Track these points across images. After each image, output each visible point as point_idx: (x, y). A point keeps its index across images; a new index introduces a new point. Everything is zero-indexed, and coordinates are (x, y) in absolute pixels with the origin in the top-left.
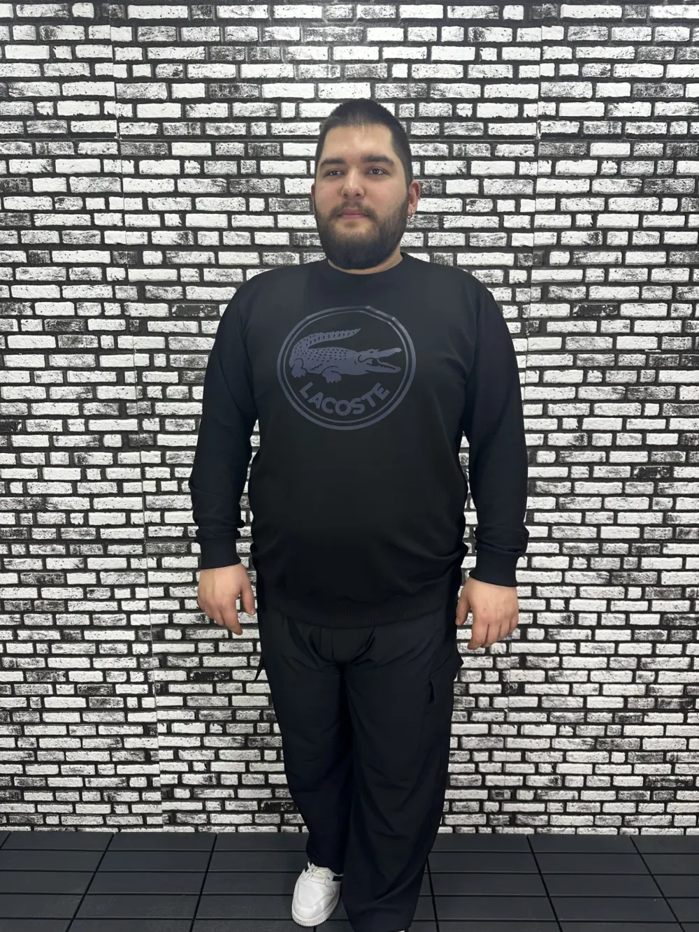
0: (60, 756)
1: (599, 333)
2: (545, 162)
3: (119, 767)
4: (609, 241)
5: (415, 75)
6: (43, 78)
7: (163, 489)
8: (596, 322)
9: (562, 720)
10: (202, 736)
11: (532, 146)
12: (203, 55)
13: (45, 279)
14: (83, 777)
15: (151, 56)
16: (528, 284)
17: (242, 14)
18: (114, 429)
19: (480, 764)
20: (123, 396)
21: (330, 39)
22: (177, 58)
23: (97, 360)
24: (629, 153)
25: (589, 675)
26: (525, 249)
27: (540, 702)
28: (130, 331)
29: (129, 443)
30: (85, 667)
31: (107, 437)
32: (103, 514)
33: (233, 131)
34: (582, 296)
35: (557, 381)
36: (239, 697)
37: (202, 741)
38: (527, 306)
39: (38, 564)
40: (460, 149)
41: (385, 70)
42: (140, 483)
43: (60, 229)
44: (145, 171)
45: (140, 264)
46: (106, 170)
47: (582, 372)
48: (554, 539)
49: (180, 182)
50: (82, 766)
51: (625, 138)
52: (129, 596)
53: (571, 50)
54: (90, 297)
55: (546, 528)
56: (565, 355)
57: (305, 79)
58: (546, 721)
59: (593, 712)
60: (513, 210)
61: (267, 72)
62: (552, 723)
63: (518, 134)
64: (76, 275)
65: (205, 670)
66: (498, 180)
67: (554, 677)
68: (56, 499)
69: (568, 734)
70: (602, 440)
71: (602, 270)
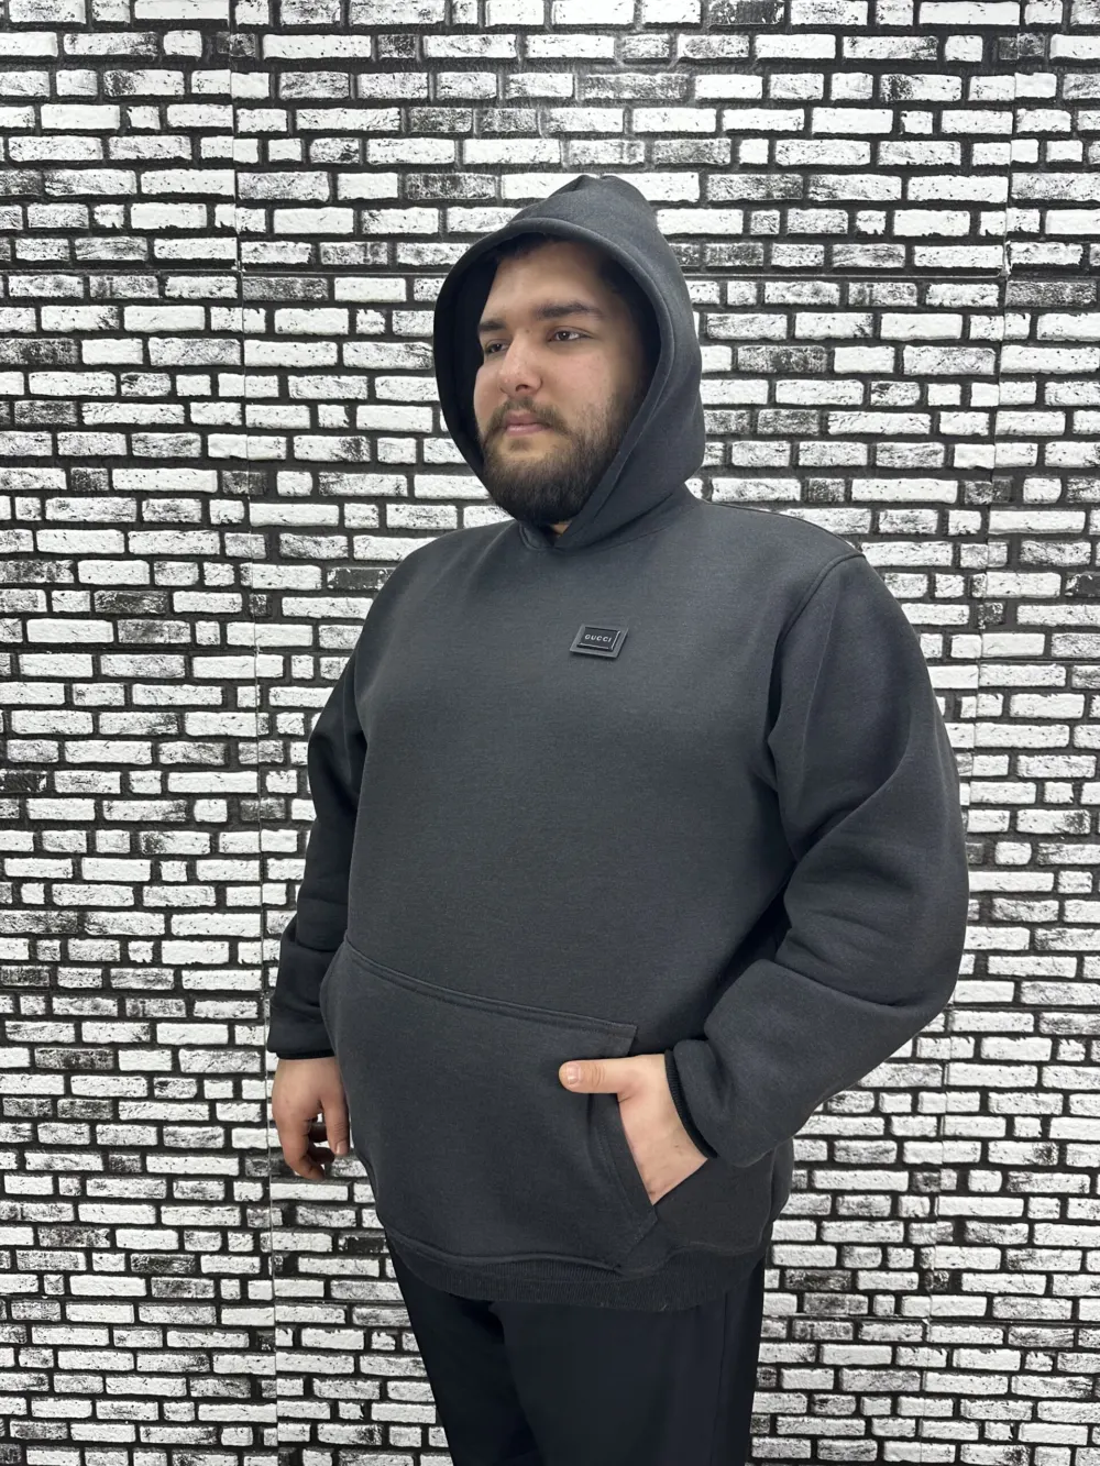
0: (95, 1384)
2: (1019, 316)
3: (202, 1407)
5: (781, 159)
6: (107, 163)
9: (1031, 1343)
10: (357, 1354)
11: (995, 287)
12: (397, 123)
13: (97, 518)
14: (137, 1424)
15: (302, 124)
16: (983, 536)
17: (469, 50)
18: (215, 790)
19: (875, 1421)
20: (233, 731)
21: (627, 95)
22: (350, 127)
23: (188, 665)
25: (1084, 1259)
26: (978, 473)
27: (990, 1305)
28: (250, 614)
29: (240, 815)
30: (146, 1222)
31: (200, 804)
32: (188, 943)
33: (447, 257)
34: (1084, 559)
35: (1037, 713)
37: (357, 1364)
38: (981, 575)
39: (66, 1033)
40: (861, 292)
41: (726, 150)
42: (257, 889)
43: (127, 429)
44: (285, 328)
45: (269, 494)
46: (215, 326)
47: (1081, 697)
48: (1025, 1005)
49: (348, 348)
50: (134, 1403)
52: (230, 1095)
53: (1069, 116)
54: (178, 552)
55: (1011, 985)
56: (1052, 667)
57: (580, 164)
58: (1001, 1342)
59: (1089, 1327)
60: (957, 402)
61: (511, 153)
62: (1013, 1348)
63: (969, 265)
64: (155, 512)
65: (367, 1235)
66: (930, 348)
67: (1018, 1261)
68: (104, 915)
69: (1044, 1369)
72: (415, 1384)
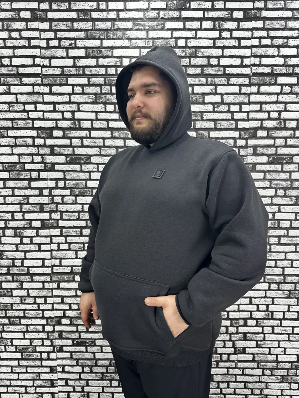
0: (7, 382)
1: (282, 171)
2: (254, 87)
3: (38, 389)
4: (287, 126)
5: (189, 45)
6: (5, 47)
7: (61, 248)
8: (281, 165)
9: (265, 367)
10: (80, 373)
11: (248, 79)
12: (84, 36)
13: (4, 144)
14: (20, 394)
15: (58, 36)
16: (246, 146)
17: (103, 16)
18: (37, 218)
19: (223, 389)
20: (42, 202)
21: (147, 28)
22: (71, 37)
23: (29, 184)
24: (296, 82)
25: (279, 344)
26: (244, 129)
27: (254, 357)
28: (46, 170)
29: (44, 225)
30: (21, 338)
31: (33, 222)
32: (31, 261)
33: (99, 72)
34: (274, 152)
36: (99, 354)
37: (80, 376)
38: (246, 157)
40: (211, 81)
41: (174, 42)
42: (49, 245)
43: (12, 120)
44: (55, 91)
45: (51, 137)
46: (35, 91)
47: (274, 190)
49: (72, 97)
50: (19, 388)
51: (294, 75)
52: (44, 302)
53: (267, 32)
54: (26, 153)
56: (266, 182)
57: (134, 47)
58: (257, 367)
59: (281, 363)
60: (238, 110)
61: (115, 44)
62: (260, 368)
63: (241, 73)
64: (20, 142)
65: (82, 340)
66: (231, 95)
67: (261, 345)
68: (7, 253)
69: (269, 374)
70: (285, 225)
71: (284, 140)
72: (96, 381)
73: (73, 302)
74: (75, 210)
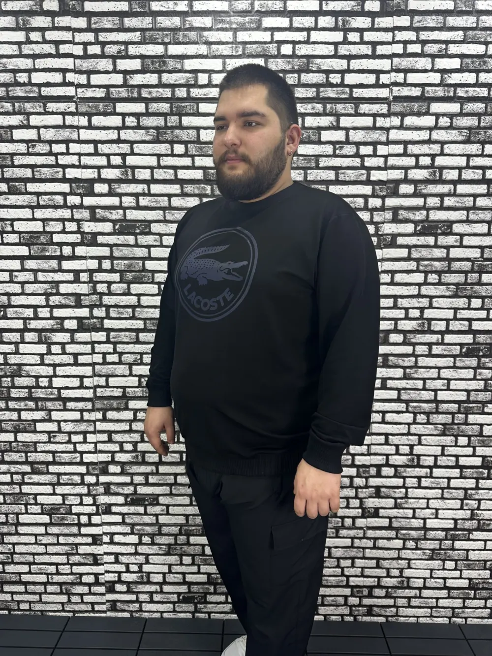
0: (30, 558)
1: (436, 246)
2: (396, 118)
3: (74, 567)
4: (444, 177)
5: (298, 53)
6: (21, 56)
7: (108, 360)
8: (434, 238)
9: (407, 537)
10: (136, 545)
11: (386, 105)
12: (140, 38)
13: (21, 204)
14: (48, 574)
15: (101, 39)
16: (383, 209)
17: (169, 7)
18: (72, 316)
19: (345, 569)
20: (78, 291)
21: (234, 26)
22: (121, 40)
23: (60, 264)
24: (459, 111)
25: (428, 503)
26: (380, 182)
27: (391, 522)
28: (84, 243)
29: (83, 326)
30: (49, 492)
31: (66, 321)
32: (63, 379)
33: (162, 94)
34: (424, 218)
35: (405, 281)
36: (164, 516)
37: (136, 549)
38: (381, 225)
39: (15, 416)
40: (331, 108)
41: (275, 49)
42: (90, 356)
43: (32, 167)
44: (96, 124)
45: (92, 194)
46: (67, 123)
47: (423, 274)
48: (402, 400)
49: (122, 132)
50: (46, 566)
51: (456, 100)
52: (82, 440)
53: (415, 34)
54: (54, 218)
55: (396, 392)
56: (411, 262)
57: (215, 55)
58: (395, 537)
59: (430, 530)
60: (372, 153)
61: (187, 51)
62: (400, 539)
63: (375, 96)
64: (44, 201)
65: (139, 496)
66: (360, 131)
67: (401, 504)
68: (28, 367)
69: (412, 547)
70: (438, 326)
71: (439, 198)
72: (159, 557)
73: (125, 441)
74: (128, 304)
